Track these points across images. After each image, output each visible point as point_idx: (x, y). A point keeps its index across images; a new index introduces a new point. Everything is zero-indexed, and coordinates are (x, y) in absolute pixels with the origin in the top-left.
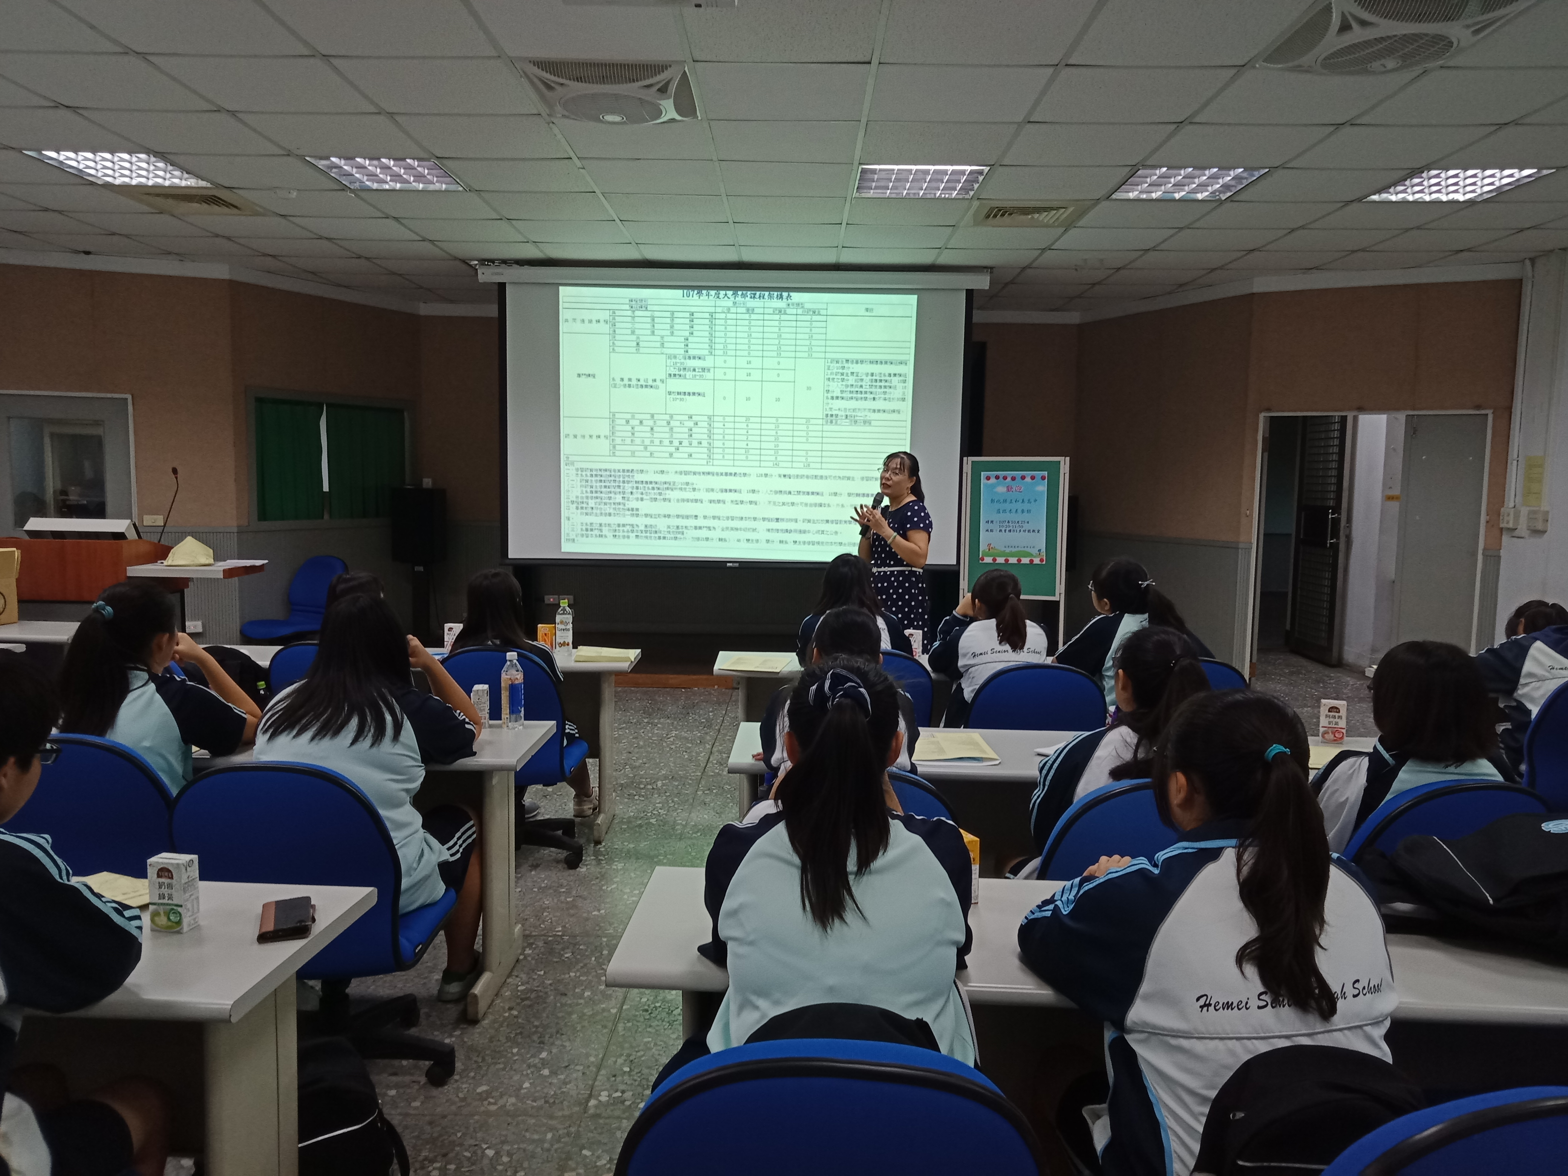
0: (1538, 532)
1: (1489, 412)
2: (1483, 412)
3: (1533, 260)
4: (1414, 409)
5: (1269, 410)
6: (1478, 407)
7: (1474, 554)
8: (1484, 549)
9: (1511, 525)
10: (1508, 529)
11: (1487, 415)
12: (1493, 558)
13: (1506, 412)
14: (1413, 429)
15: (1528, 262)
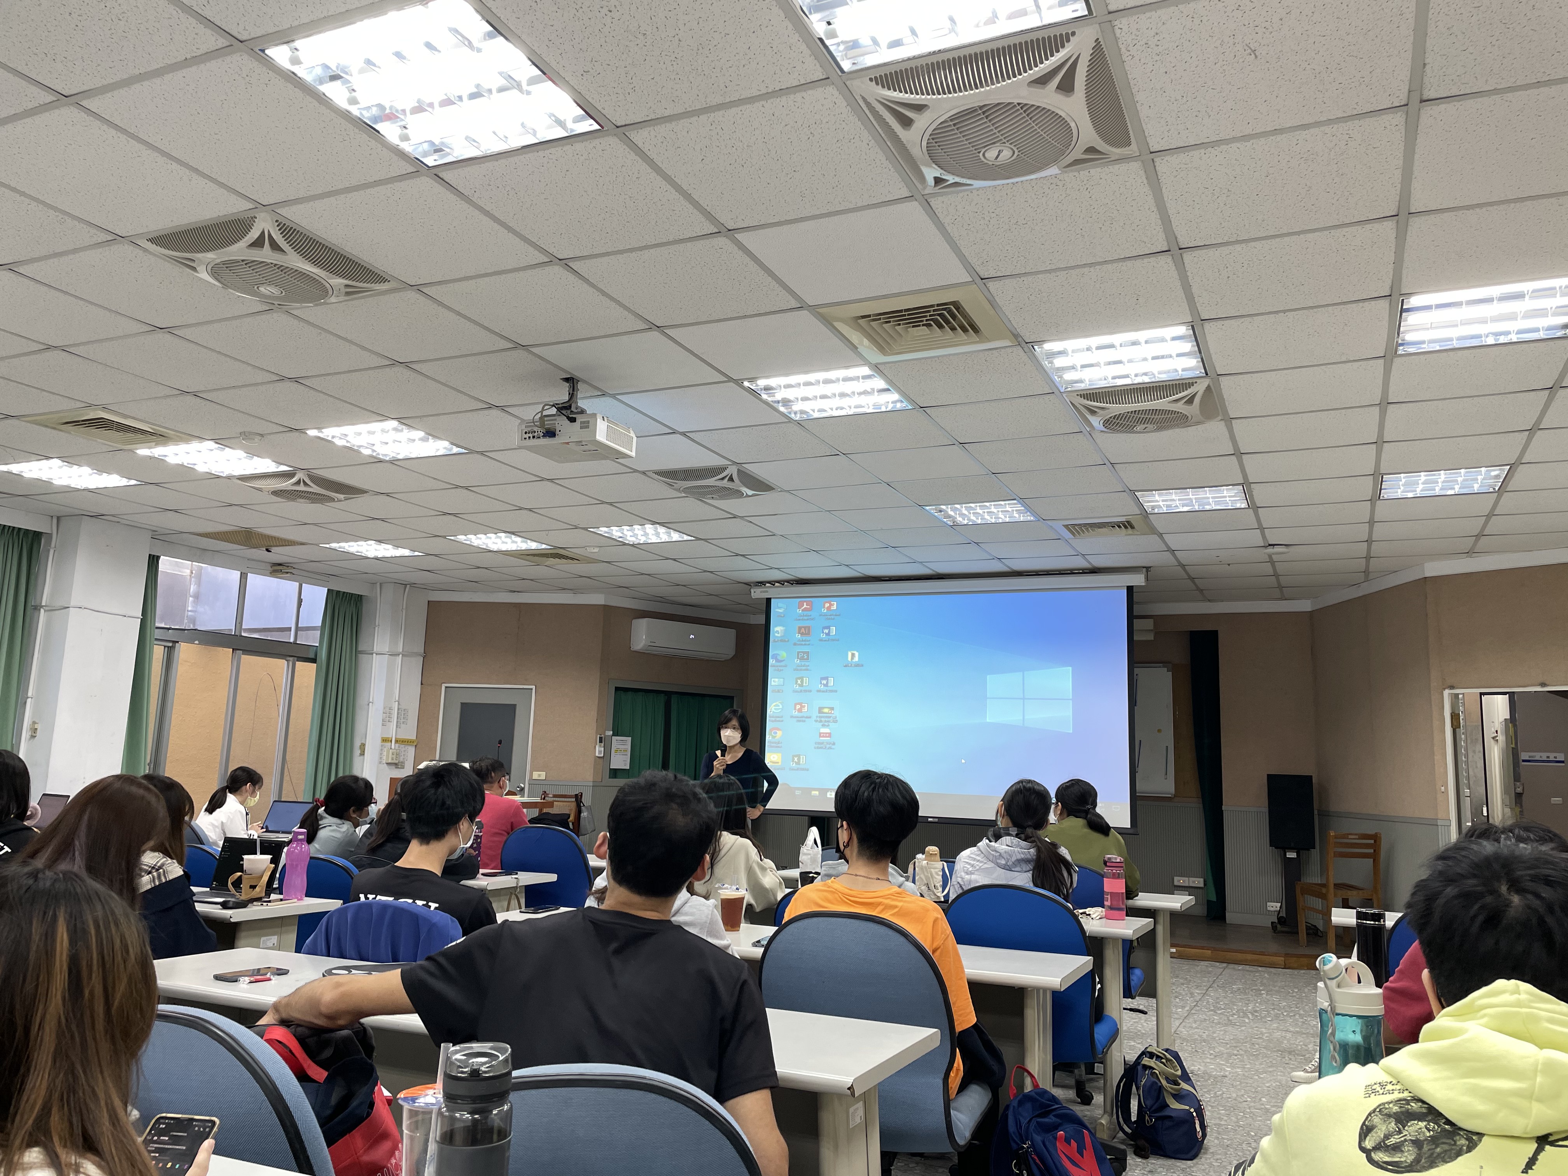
5: (1452, 687)
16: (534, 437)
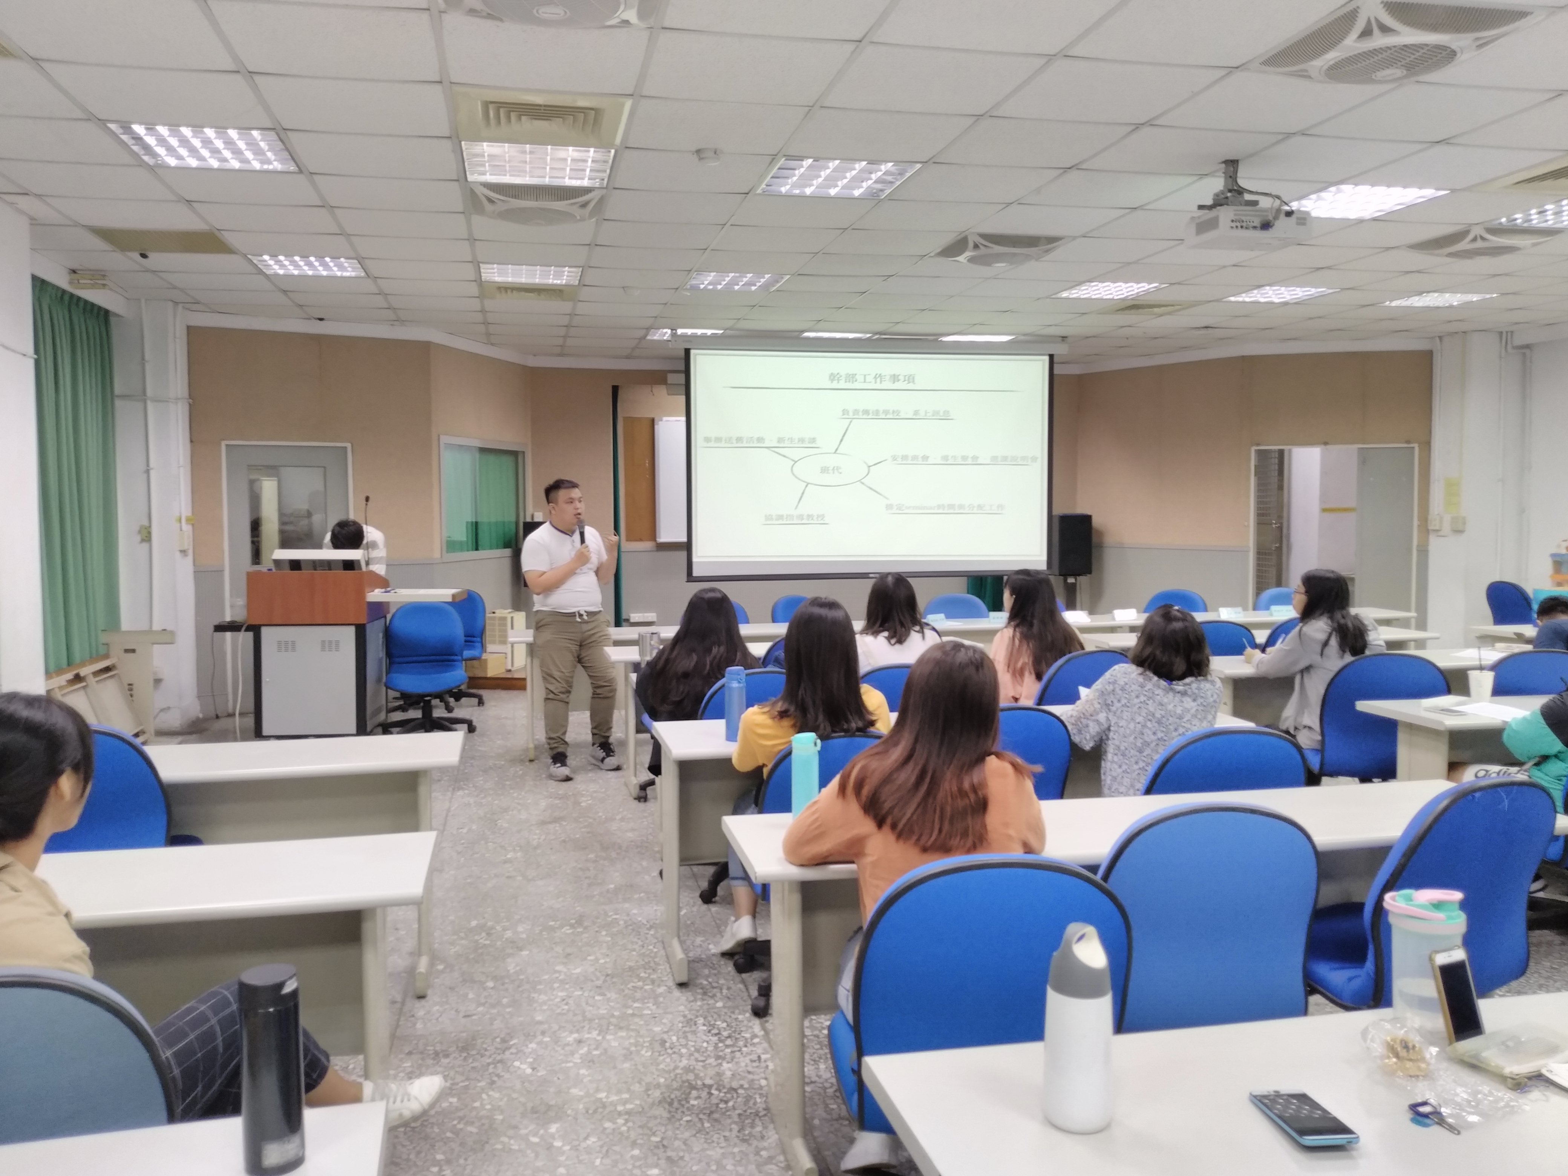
0: (1458, 531)
1: (1416, 446)
2: (1412, 445)
3: (1440, 338)
4: (1364, 443)
5: (1258, 445)
6: (1408, 442)
7: (1409, 550)
8: (1418, 546)
9: (1437, 528)
10: (1434, 530)
11: (1413, 448)
12: (1424, 551)
13: (1427, 445)
14: (1364, 458)
15: (1437, 339)
16: (1242, 227)
